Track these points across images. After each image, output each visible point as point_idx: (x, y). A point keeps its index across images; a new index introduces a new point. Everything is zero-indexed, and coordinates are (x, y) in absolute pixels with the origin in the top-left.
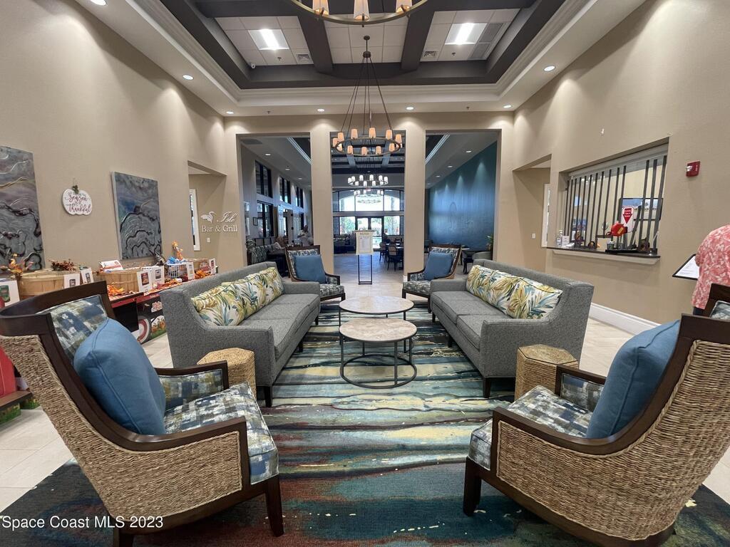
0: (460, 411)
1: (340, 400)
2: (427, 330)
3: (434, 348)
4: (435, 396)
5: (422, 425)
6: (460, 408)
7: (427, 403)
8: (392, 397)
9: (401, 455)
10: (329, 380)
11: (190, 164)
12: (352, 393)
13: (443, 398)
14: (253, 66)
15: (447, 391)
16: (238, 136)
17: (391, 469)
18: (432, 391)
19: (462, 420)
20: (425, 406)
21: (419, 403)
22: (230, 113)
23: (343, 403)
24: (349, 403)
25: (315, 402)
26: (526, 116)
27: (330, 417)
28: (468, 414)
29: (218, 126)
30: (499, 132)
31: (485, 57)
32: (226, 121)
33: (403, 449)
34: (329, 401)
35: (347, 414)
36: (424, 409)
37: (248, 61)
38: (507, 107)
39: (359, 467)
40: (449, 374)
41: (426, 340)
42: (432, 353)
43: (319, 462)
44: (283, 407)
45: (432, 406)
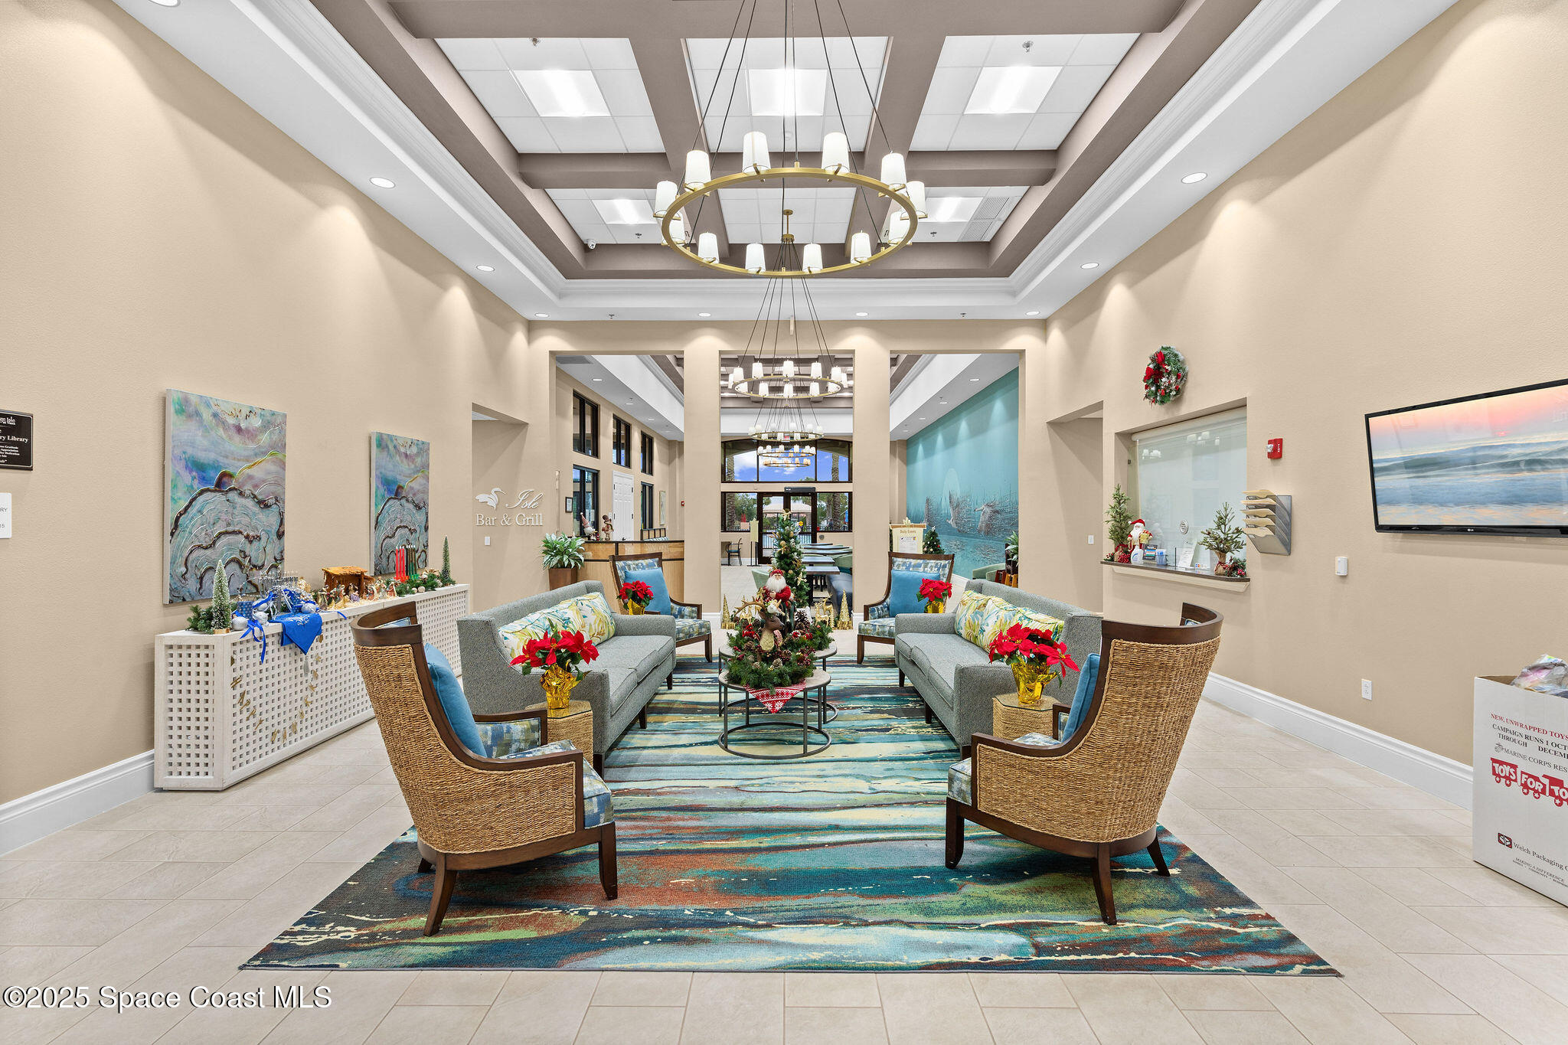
0: (918, 793)
1: (748, 782)
2: (887, 699)
3: (894, 724)
4: (885, 778)
5: (864, 806)
6: (920, 790)
7: (873, 786)
8: (825, 779)
9: (834, 833)
10: (730, 761)
11: (476, 408)
12: (766, 775)
13: (898, 780)
14: (592, 245)
15: (904, 773)
16: (552, 354)
17: (823, 845)
18: (883, 774)
19: (921, 802)
20: (870, 789)
21: (862, 785)
22: (542, 316)
23: (753, 785)
24: (761, 785)
25: (712, 784)
26: (1065, 330)
27: (736, 799)
28: (929, 797)
29: (519, 337)
30: (1022, 353)
31: (988, 238)
32: (533, 328)
33: (836, 828)
34: (733, 783)
35: (760, 796)
36: (869, 791)
37: (583, 237)
38: (1033, 314)
39: (779, 843)
40: (911, 755)
41: (883, 712)
42: (890, 729)
43: (727, 840)
44: (668, 789)
45: (879, 788)
